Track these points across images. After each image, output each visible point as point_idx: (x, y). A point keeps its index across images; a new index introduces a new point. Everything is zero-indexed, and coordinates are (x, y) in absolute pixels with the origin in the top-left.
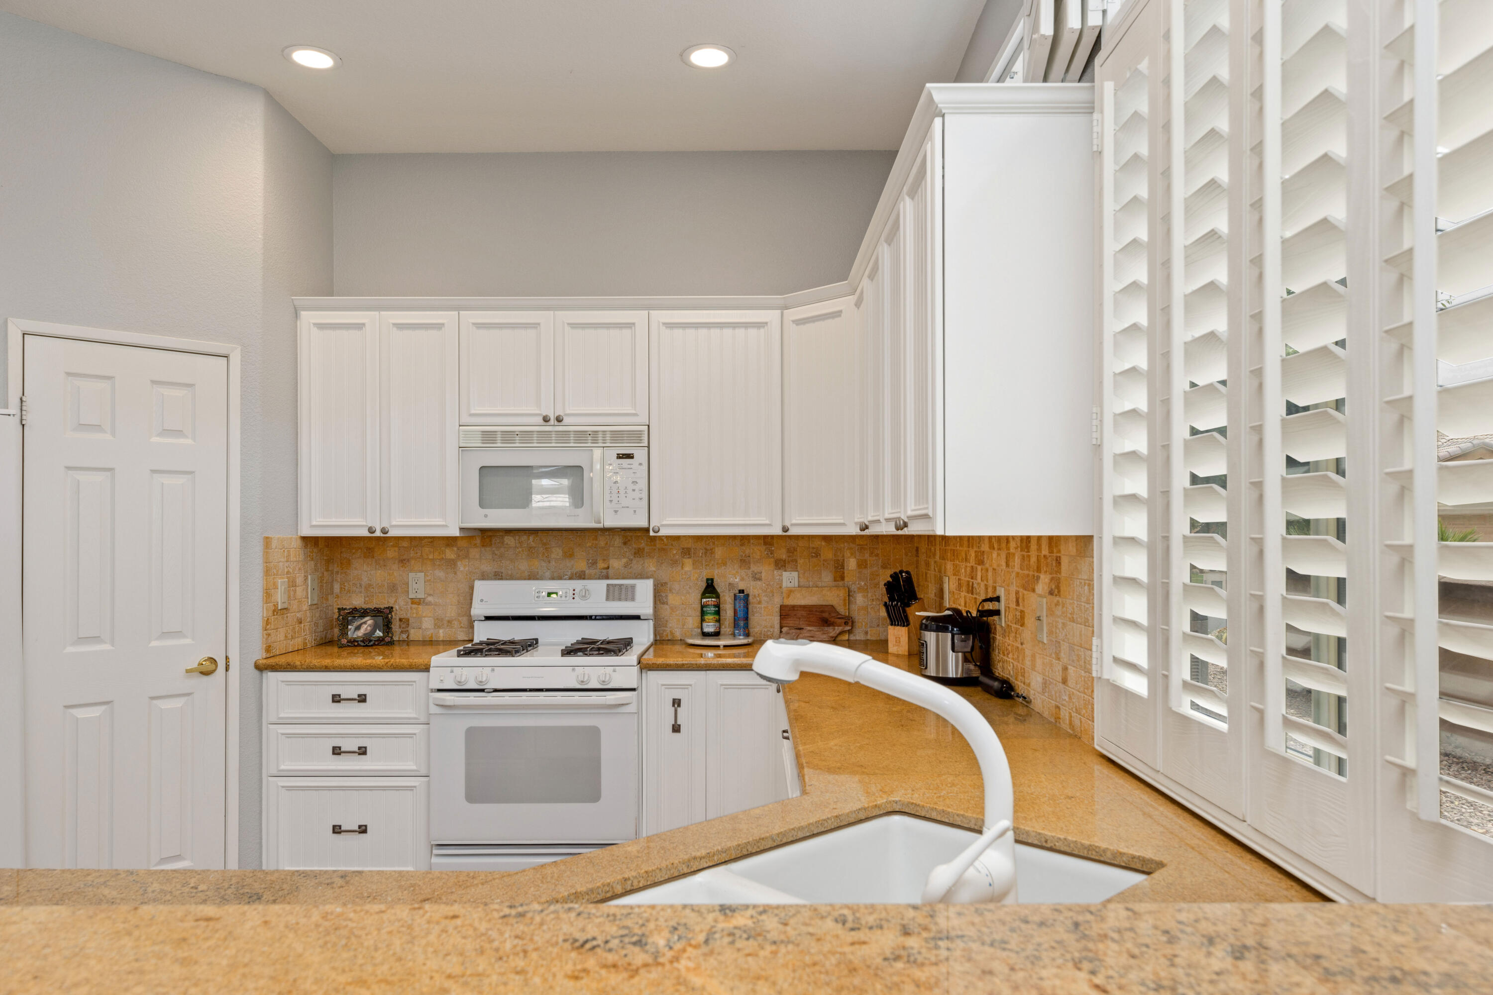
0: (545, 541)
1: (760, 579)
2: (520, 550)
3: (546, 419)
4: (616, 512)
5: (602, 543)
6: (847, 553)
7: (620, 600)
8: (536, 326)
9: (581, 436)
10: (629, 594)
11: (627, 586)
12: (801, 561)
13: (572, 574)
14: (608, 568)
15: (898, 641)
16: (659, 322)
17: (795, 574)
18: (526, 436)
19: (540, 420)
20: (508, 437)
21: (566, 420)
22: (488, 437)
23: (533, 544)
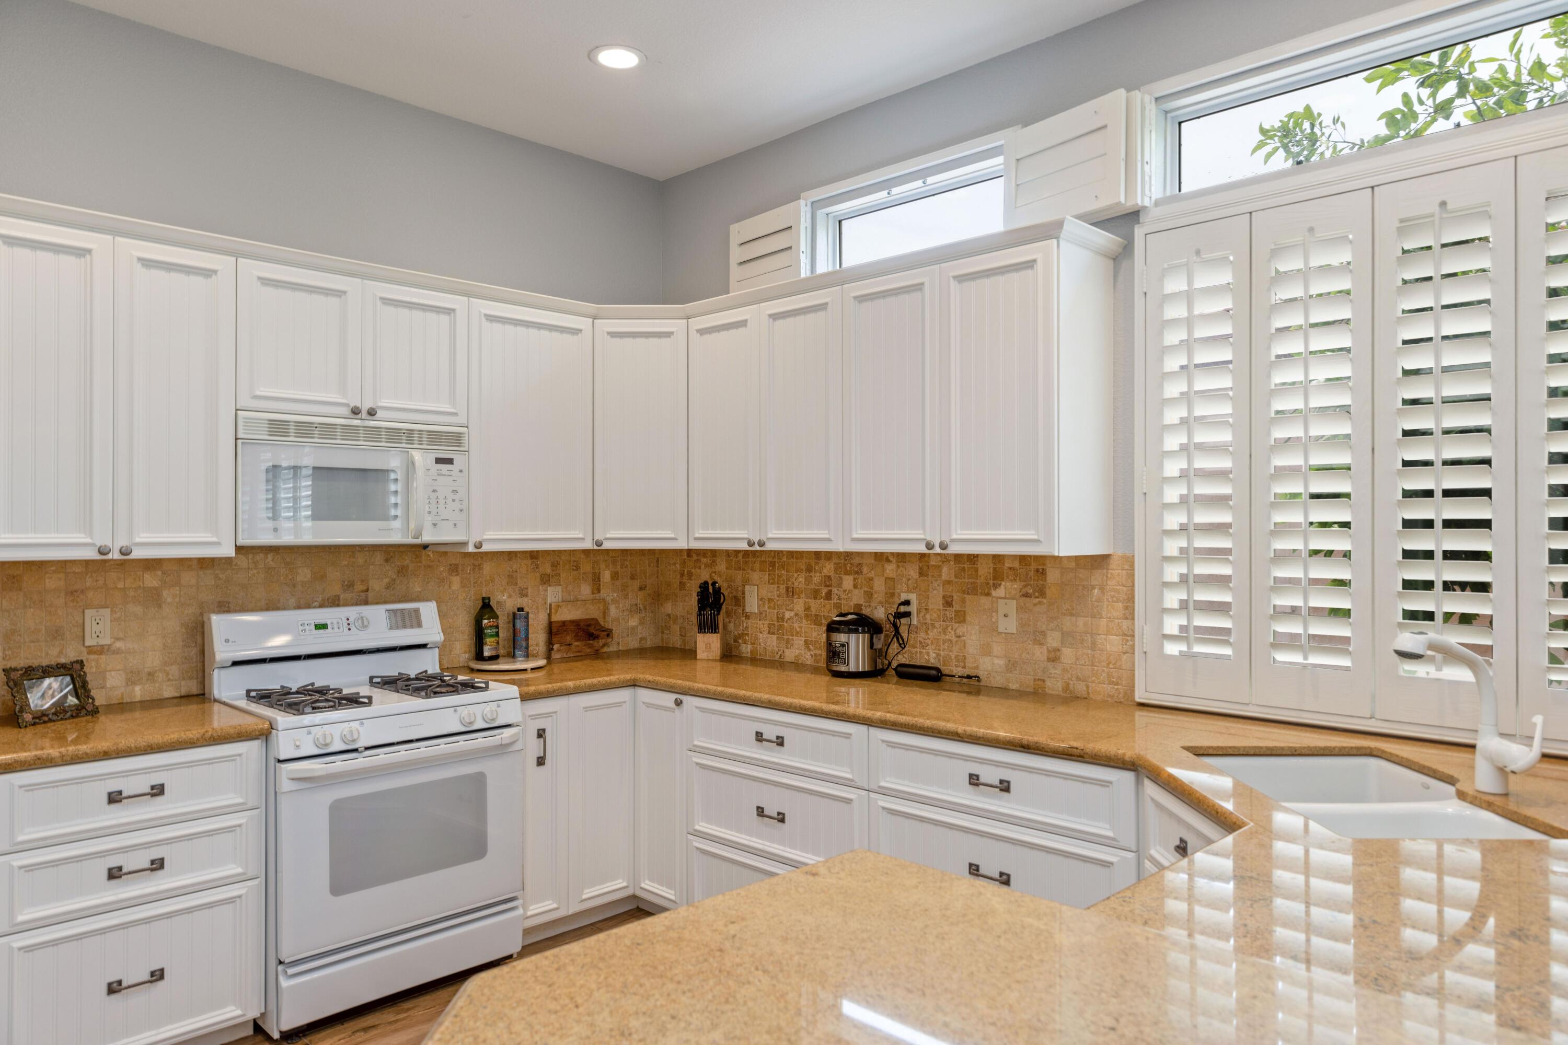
0: (288, 560)
1: (526, 595)
2: (255, 571)
3: (356, 412)
4: (435, 525)
5: (361, 561)
6: (603, 566)
7: (405, 627)
8: (340, 293)
9: (394, 435)
10: (414, 620)
11: (409, 611)
12: (564, 575)
13: (323, 600)
14: (367, 590)
15: (708, 647)
16: (480, 312)
17: (559, 589)
18: (328, 430)
19: (346, 411)
20: (304, 430)
21: (380, 414)
22: (278, 428)
23: (272, 564)
